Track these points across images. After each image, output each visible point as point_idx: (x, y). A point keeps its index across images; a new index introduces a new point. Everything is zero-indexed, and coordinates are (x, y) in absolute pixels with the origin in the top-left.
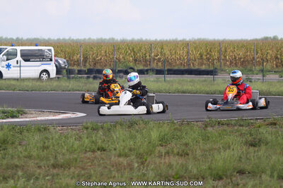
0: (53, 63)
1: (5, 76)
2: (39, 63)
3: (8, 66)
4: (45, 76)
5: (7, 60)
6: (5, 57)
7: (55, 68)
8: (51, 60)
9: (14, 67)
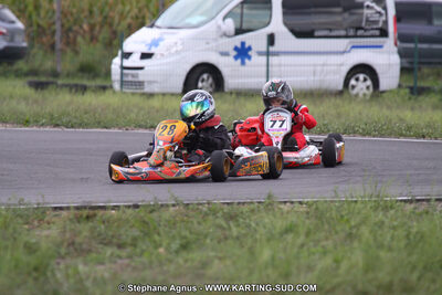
0: (390, 43)
1: (231, 82)
2: (343, 44)
3: (243, 53)
4: (361, 85)
5: (239, 31)
6: (230, 25)
7: (396, 59)
8: (384, 33)
9: (260, 54)
